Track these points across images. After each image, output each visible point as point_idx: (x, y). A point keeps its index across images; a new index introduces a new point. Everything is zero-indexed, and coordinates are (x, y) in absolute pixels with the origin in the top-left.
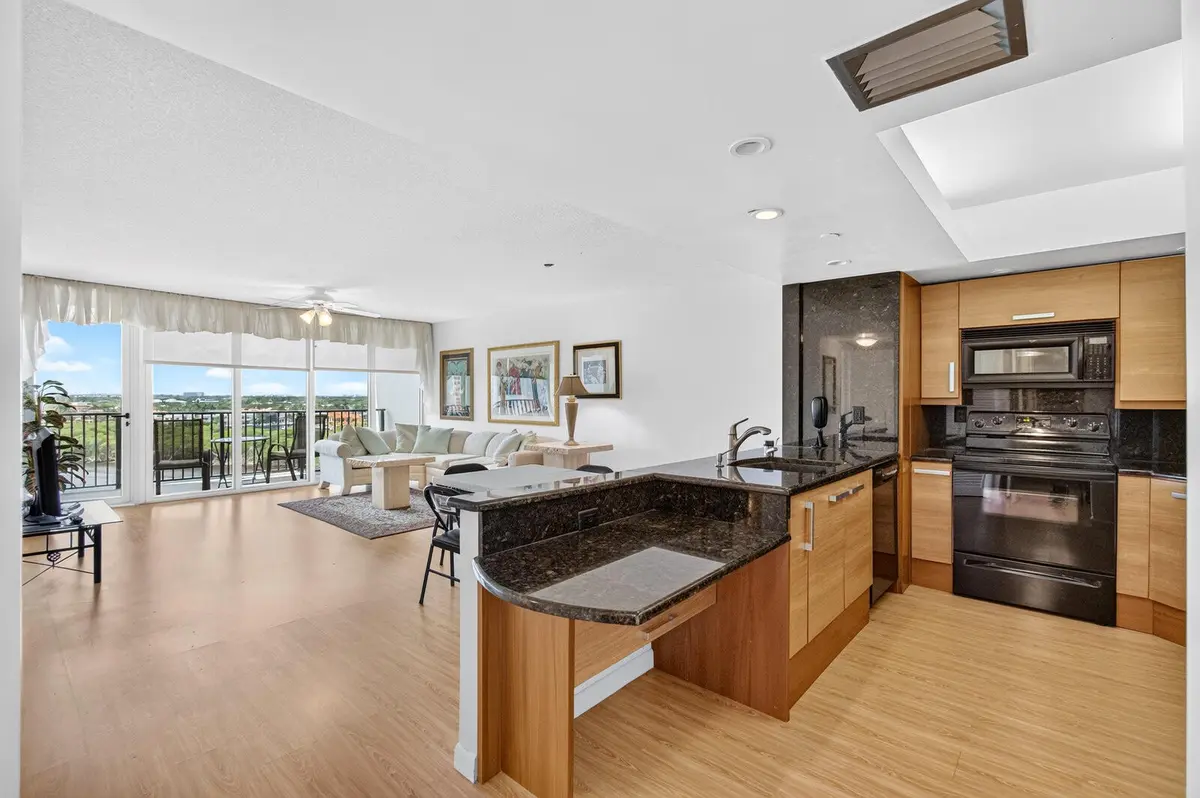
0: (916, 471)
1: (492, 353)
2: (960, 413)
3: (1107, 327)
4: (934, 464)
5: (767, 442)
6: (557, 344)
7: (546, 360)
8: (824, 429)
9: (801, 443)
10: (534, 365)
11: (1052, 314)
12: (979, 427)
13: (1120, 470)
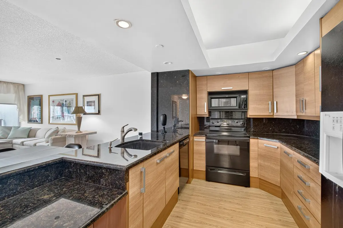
0: (195, 140)
1: (50, 97)
2: (208, 119)
3: (245, 92)
4: (200, 137)
5: (139, 133)
6: (77, 95)
7: (72, 100)
8: (165, 126)
9: (157, 131)
10: (68, 102)
11: (232, 88)
12: (213, 124)
13: (251, 137)
